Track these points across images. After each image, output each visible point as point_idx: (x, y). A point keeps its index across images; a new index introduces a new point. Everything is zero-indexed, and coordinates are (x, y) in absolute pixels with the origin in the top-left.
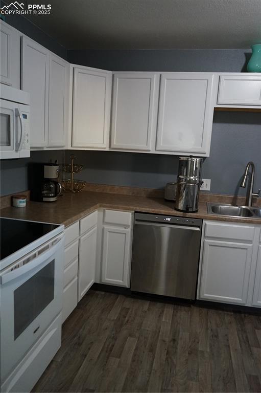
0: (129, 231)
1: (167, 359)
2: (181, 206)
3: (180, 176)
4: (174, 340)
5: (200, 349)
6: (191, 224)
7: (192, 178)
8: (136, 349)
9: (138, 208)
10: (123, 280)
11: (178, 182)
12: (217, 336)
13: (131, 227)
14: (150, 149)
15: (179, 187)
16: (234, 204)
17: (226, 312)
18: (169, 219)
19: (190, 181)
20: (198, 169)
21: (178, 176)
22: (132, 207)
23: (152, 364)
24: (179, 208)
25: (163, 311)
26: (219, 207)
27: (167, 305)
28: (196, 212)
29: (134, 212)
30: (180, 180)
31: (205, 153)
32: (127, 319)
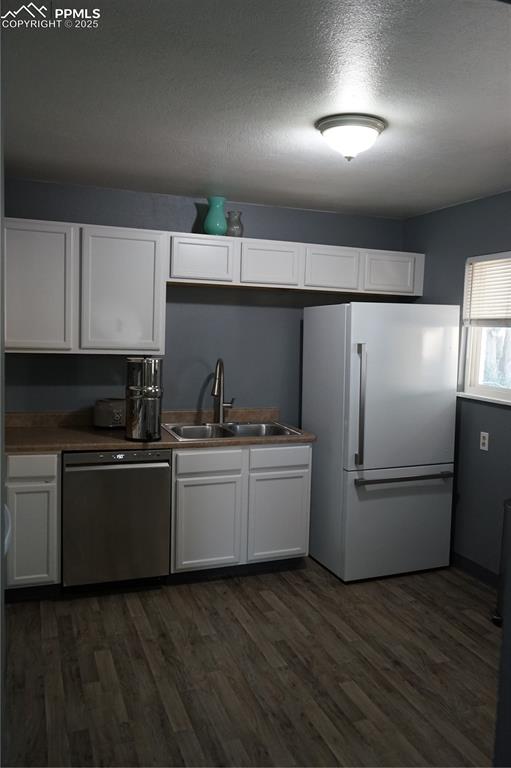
0: (54, 485)
1: (166, 659)
2: (136, 434)
3: (132, 388)
4: (163, 635)
5: (203, 634)
6: (155, 458)
7: (150, 388)
8: (116, 662)
9: (68, 445)
10: (48, 572)
11: (127, 397)
12: (216, 613)
13: (56, 480)
14: (71, 347)
15: (131, 404)
16: (198, 422)
17: (213, 582)
18: (120, 457)
19: (148, 394)
20: (159, 373)
21: (127, 388)
22: (58, 445)
23: (150, 672)
24: (134, 437)
25: (125, 604)
26: (182, 429)
27: (125, 595)
28: (159, 440)
29: (60, 452)
30: (132, 393)
31: (158, 350)
32: (75, 630)
